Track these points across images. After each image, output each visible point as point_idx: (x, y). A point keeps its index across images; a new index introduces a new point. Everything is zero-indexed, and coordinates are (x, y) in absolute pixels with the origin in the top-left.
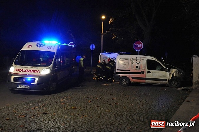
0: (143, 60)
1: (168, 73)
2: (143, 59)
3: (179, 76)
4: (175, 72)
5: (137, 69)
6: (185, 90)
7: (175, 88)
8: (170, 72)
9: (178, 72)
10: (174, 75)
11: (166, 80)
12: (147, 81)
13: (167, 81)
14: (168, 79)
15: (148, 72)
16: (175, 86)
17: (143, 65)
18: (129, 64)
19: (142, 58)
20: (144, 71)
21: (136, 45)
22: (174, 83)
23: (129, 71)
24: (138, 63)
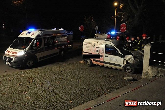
0: (103, 45)
1: (122, 59)
3: (135, 63)
4: (129, 59)
5: (97, 52)
8: (125, 58)
9: (133, 59)
10: (129, 62)
11: (120, 66)
12: (105, 64)
13: (122, 67)
14: (122, 65)
15: (106, 56)
16: (129, 72)
17: (102, 50)
18: (92, 47)
20: (102, 55)
21: (122, 28)
22: (129, 70)
23: (91, 53)
24: (98, 47)
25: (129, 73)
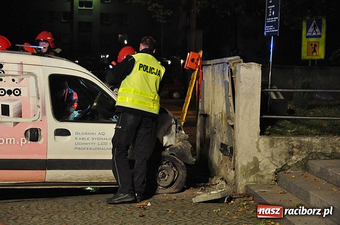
0: (32, 78)
2: (30, 74)
3: (180, 143)
5: (6, 118)
6: (223, 202)
7: (174, 196)
15: (59, 132)
16: (167, 187)
17: (33, 101)
19: (26, 69)
20: (38, 130)
22: (164, 176)
24: (10, 92)
25: (168, 190)
